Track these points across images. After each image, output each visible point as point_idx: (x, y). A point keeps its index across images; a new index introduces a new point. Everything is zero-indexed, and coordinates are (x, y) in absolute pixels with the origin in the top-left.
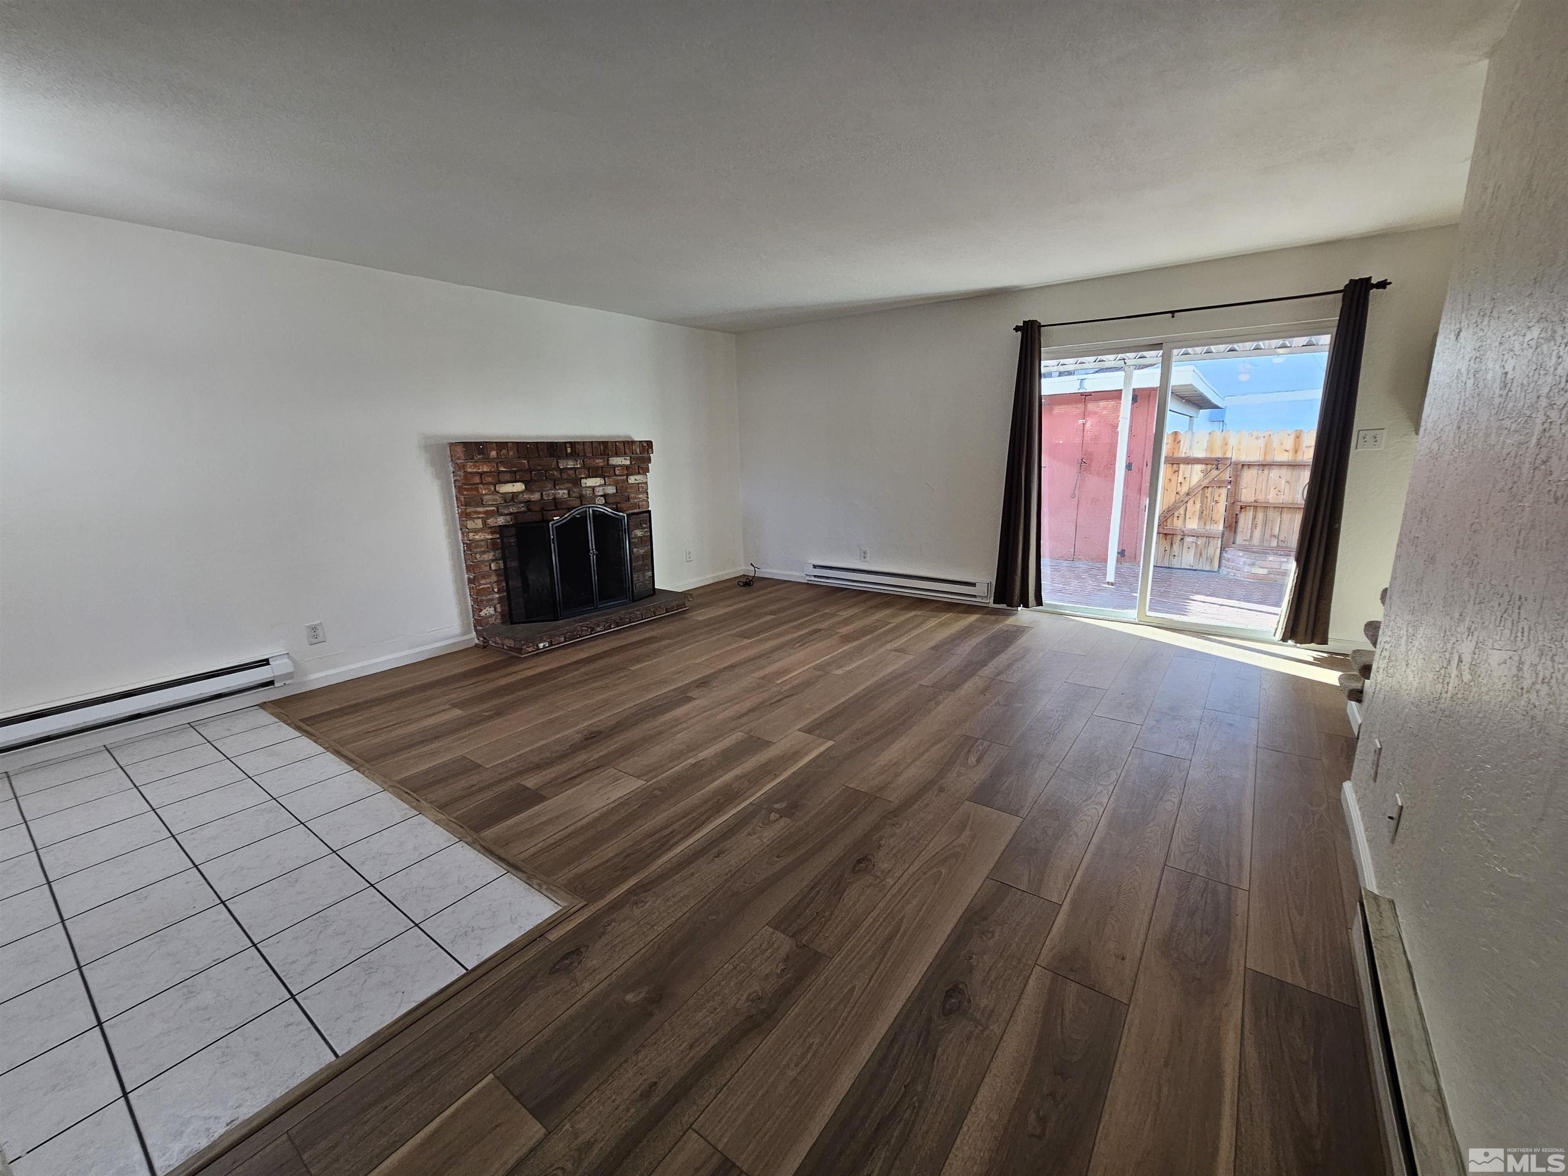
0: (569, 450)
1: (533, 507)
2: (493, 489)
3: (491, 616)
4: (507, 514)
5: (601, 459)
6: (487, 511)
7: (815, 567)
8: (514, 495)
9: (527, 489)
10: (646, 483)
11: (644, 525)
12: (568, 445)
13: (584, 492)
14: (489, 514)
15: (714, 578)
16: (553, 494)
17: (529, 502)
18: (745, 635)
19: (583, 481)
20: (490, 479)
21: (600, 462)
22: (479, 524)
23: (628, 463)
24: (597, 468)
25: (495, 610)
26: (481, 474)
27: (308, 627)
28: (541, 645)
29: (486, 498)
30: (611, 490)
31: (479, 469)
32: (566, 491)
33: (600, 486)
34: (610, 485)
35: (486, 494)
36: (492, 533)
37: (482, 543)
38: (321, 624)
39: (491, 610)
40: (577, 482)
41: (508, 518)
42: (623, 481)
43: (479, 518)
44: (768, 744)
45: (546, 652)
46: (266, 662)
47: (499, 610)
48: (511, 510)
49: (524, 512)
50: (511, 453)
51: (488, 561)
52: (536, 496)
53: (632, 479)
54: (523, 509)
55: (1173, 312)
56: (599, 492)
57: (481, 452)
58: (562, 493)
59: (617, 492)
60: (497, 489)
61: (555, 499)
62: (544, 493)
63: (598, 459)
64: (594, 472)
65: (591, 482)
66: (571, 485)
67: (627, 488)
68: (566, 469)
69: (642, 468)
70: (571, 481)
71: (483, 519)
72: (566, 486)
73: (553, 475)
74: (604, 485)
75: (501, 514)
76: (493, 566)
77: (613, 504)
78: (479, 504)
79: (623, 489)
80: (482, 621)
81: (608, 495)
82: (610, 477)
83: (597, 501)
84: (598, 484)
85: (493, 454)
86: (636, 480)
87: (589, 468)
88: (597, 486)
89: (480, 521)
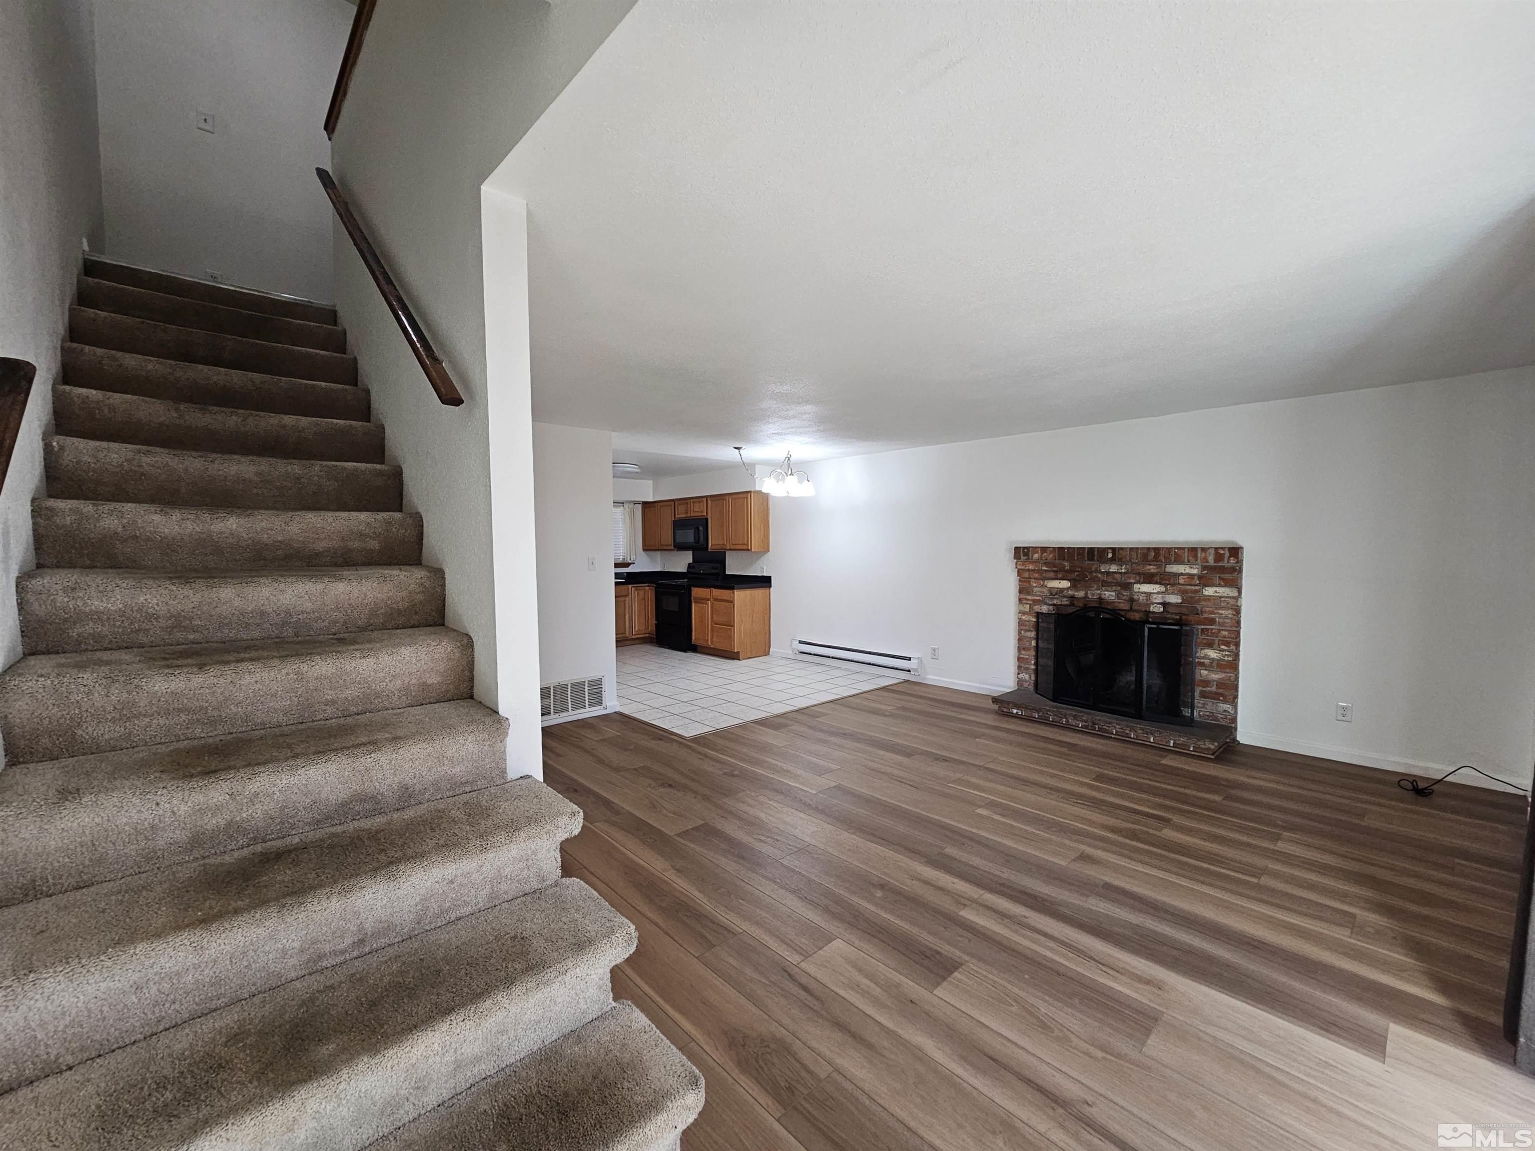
0: (1110, 555)
1: (1076, 603)
2: (1042, 583)
3: (1026, 681)
4: (1050, 605)
5: (1155, 565)
6: (1034, 599)
8: (1060, 590)
9: (1074, 586)
10: (1238, 598)
11: (1223, 647)
12: (1110, 551)
13: (1136, 597)
14: (1035, 602)
16: (1098, 594)
17: (1072, 597)
19: (1135, 586)
20: (1037, 575)
21: (1152, 569)
22: (1027, 608)
23: (1195, 571)
24: (1153, 575)
25: (1030, 678)
26: (1029, 570)
27: (932, 648)
28: (1015, 711)
29: (1036, 589)
30: (1175, 599)
31: (1026, 567)
32: (1114, 594)
33: (1158, 593)
34: (1173, 593)
35: (1035, 587)
36: (1036, 617)
37: (1027, 623)
38: (939, 649)
39: (1027, 677)
40: (1128, 586)
41: (1051, 607)
42: (1196, 591)
43: (1027, 604)
46: (909, 659)
47: (1033, 677)
48: (1055, 602)
49: (1066, 605)
50: (1051, 556)
51: (1030, 638)
52: (1081, 594)
53: (1209, 591)
54: (1066, 603)
56: (1159, 599)
57: (1026, 554)
58: (1109, 595)
59: (1183, 602)
60: (1045, 583)
61: (1100, 599)
62: (1089, 592)
63: (1150, 565)
64: (1149, 579)
65: (1146, 588)
66: (1119, 588)
67: (1199, 600)
68: (1108, 573)
69: (1223, 579)
70: (1118, 584)
71: (1030, 605)
72: (1114, 588)
73: (1097, 577)
74: (1163, 593)
75: (1046, 604)
76: (1033, 643)
77: (1176, 614)
78: (1028, 593)
79: (1191, 602)
80: (1020, 682)
81: (1169, 603)
82: (1172, 585)
83: (1151, 608)
84: (1155, 591)
85: (1036, 556)
86: (1216, 592)
87: (1139, 574)
88: (1154, 593)
89: (1028, 606)
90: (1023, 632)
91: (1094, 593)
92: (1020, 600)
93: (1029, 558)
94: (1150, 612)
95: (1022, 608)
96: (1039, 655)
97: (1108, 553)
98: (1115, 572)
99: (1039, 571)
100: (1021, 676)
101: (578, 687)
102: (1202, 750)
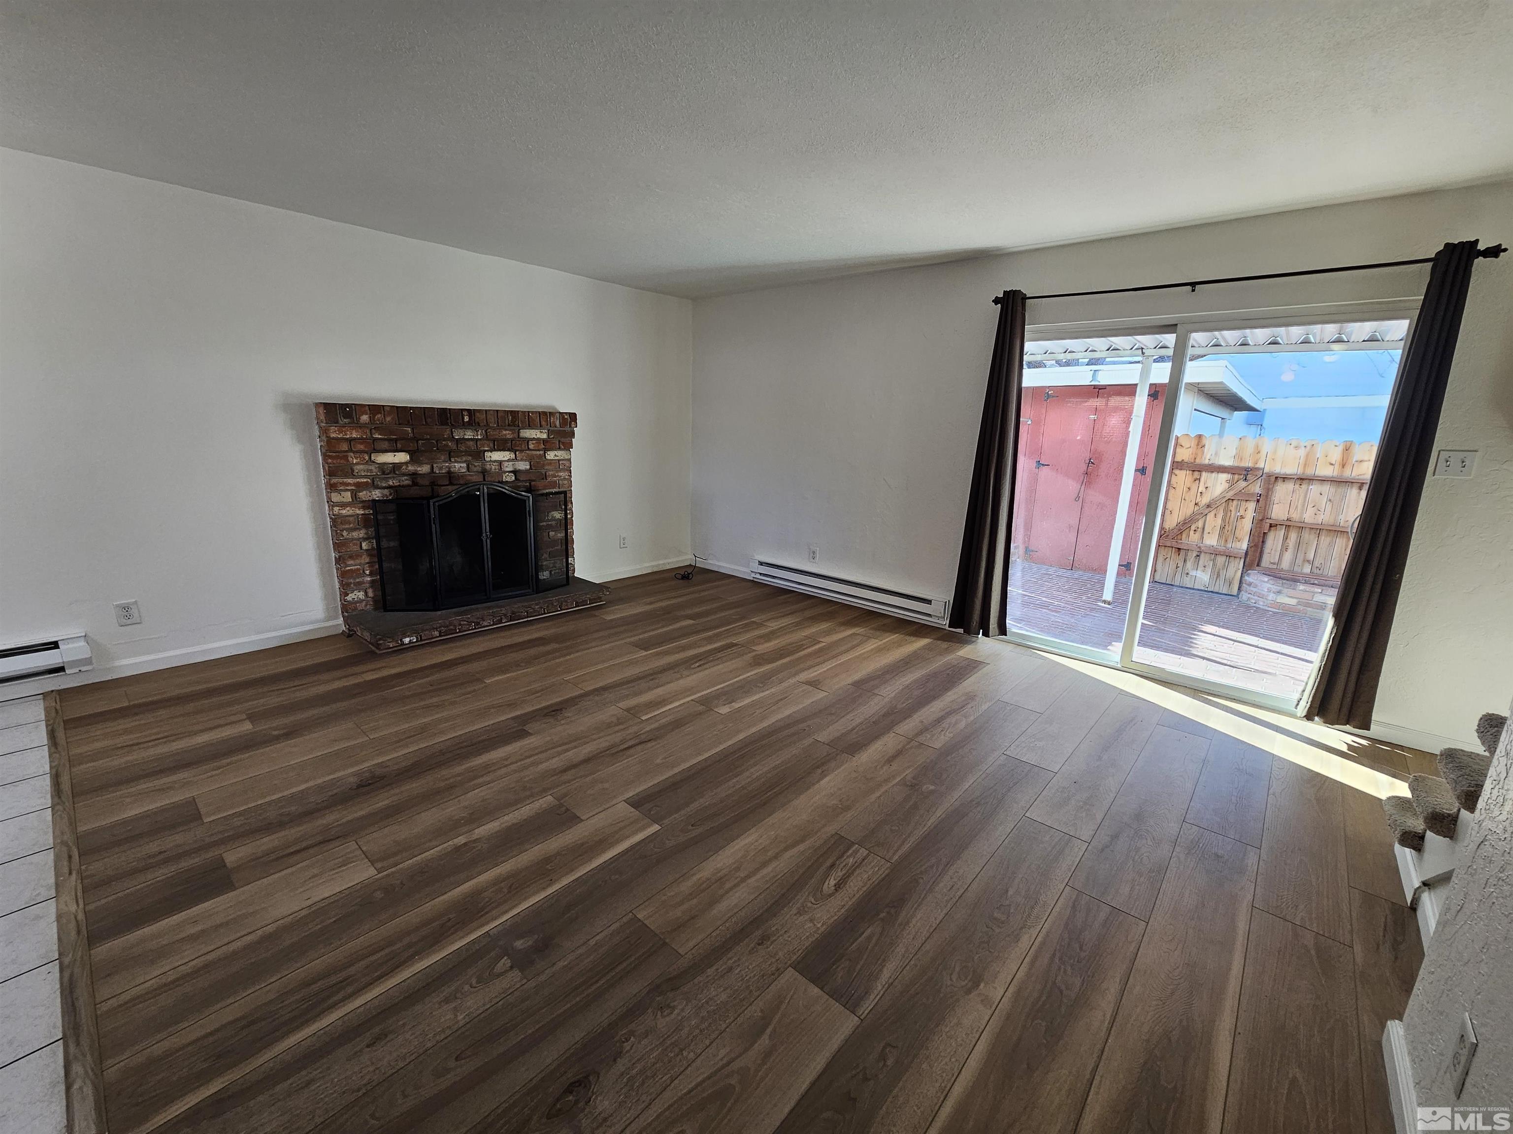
0: (466, 419)
1: (420, 481)
2: (367, 458)
3: (361, 601)
4: (384, 488)
5: (510, 430)
6: (358, 482)
7: (761, 563)
8: (396, 467)
9: (413, 460)
10: (569, 460)
11: (562, 507)
12: (465, 413)
13: (488, 467)
14: (360, 487)
15: (653, 566)
16: (447, 467)
17: (414, 475)
18: (644, 645)
19: (487, 454)
20: (362, 447)
21: (507, 434)
22: (347, 497)
23: (545, 436)
24: (506, 441)
25: (366, 595)
26: (350, 440)
27: (117, 606)
28: (407, 640)
29: (357, 468)
30: (523, 466)
31: (346, 435)
32: (464, 465)
33: (509, 461)
34: (522, 460)
35: (357, 464)
36: (364, 508)
37: (351, 519)
38: (136, 603)
39: (361, 595)
40: (479, 455)
41: (386, 492)
42: (539, 456)
43: (347, 490)
44: (575, 819)
45: (412, 647)
46: (54, 645)
47: (371, 594)
48: (391, 483)
49: (408, 486)
50: (389, 419)
51: (358, 539)
52: (425, 469)
53: (551, 455)
54: (407, 482)
55: (1193, 285)
56: (508, 467)
57: (348, 415)
58: (459, 467)
59: (531, 468)
60: (373, 458)
61: (449, 472)
62: (435, 466)
63: (506, 430)
64: (501, 445)
65: (497, 456)
66: (470, 458)
67: (544, 465)
68: (463, 440)
69: (563, 443)
70: (468, 453)
71: (353, 492)
72: (464, 459)
73: (447, 445)
74: (513, 460)
75: (377, 487)
76: (365, 545)
77: (526, 481)
78: (344, 475)
79: (538, 465)
80: (346, 608)
81: (519, 471)
82: (521, 451)
83: (504, 477)
84: (506, 459)
85: (365, 418)
86: (555, 455)
87: (493, 440)
88: (505, 461)
89: (349, 494)
90: (344, 533)
91: (442, 466)
92: (329, 486)
93: (349, 421)
94: (503, 482)
95: (337, 498)
96: (377, 559)
97: (463, 416)
98: (469, 440)
99: (367, 440)
100: (347, 598)
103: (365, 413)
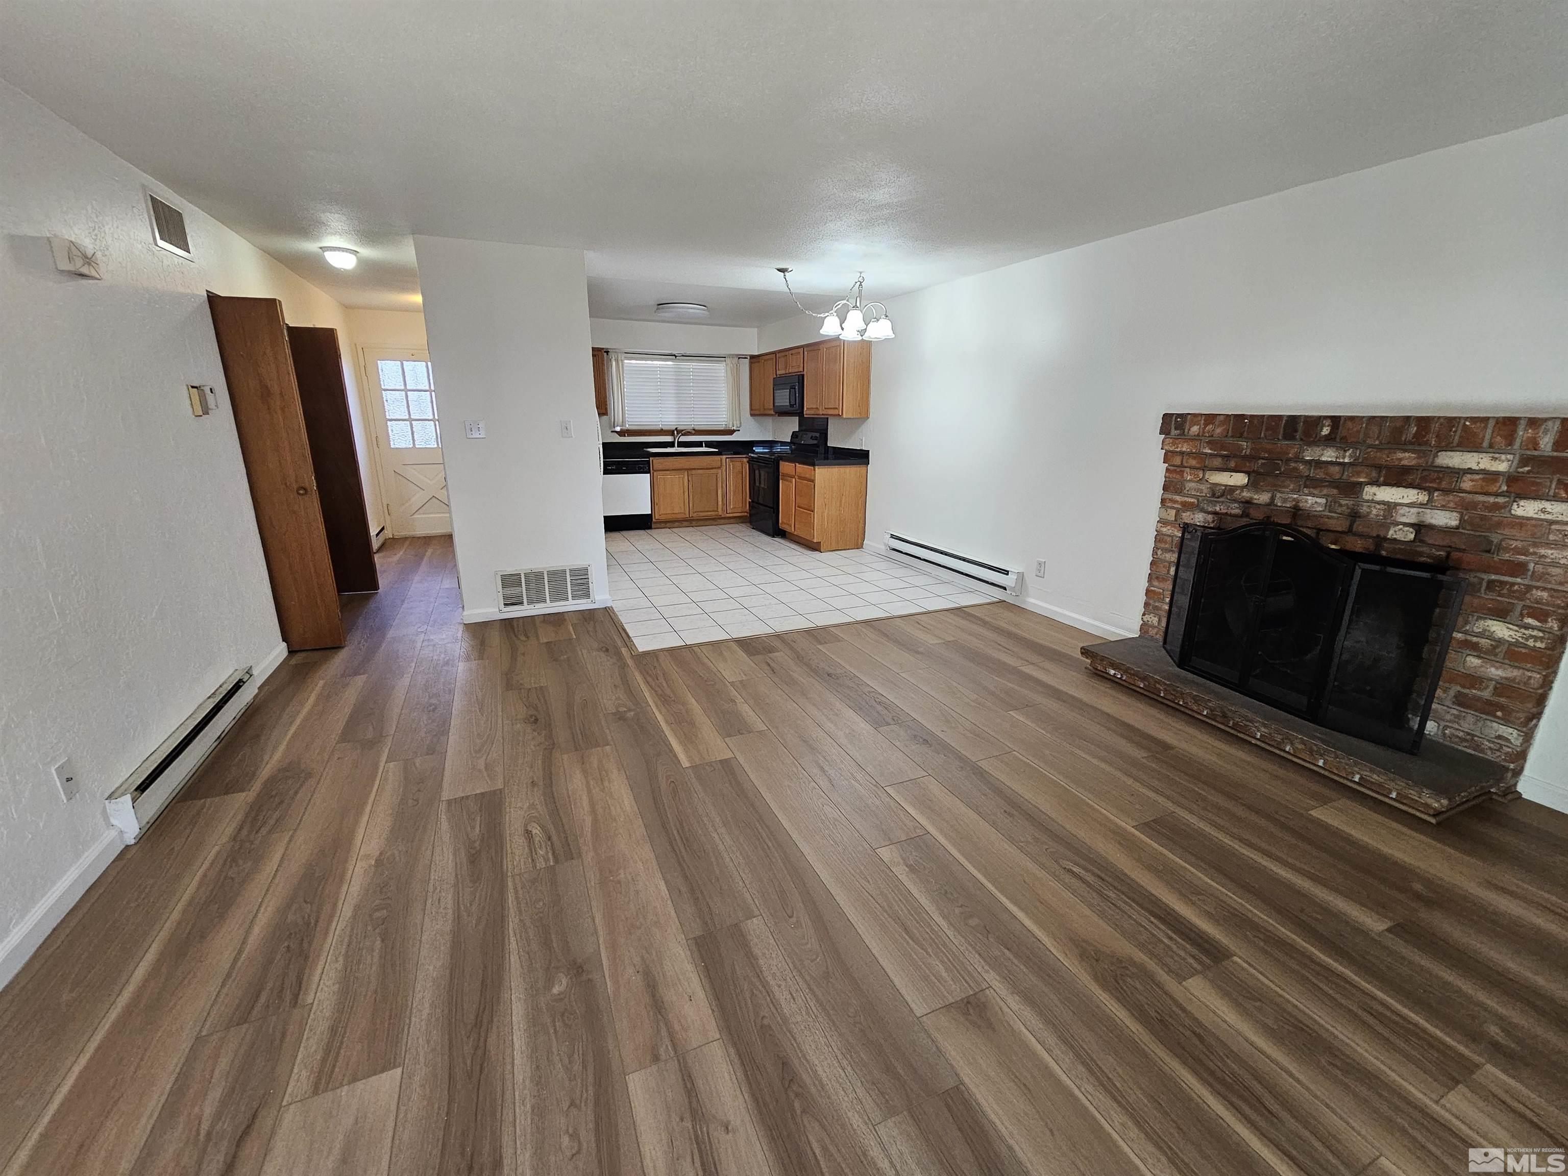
0: (1326, 431)
1: (1253, 512)
2: (1201, 476)
3: (1153, 627)
4: (1209, 513)
5: (1413, 451)
6: (1186, 502)
8: (1231, 489)
9: (1253, 484)
11: (1532, 621)
12: (1327, 422)
13: (1364, 509)
14: (1187, 506)
16: (1294, 499)
17: (1248, 502)
19: (1367, 489)
20: (1193, 462)
21: (1407, 458)
22: (1172, 515)
23: (1504, 467)
24: (1407, 470)
25: (1160, 621)
26: (1182, 453)
28: (1112, 672)
29: (1190, 486)
30: (1444, 518)
31: (1177, 448)
32: (1323, 501)
33: (1411, 505)
34: (1444, 508)
35: (1190, 481)
36: (1182, 530)
37: (1169, 539)
38: (1045, 564)
39: (1155, 620)
40: (1353, 489)
41: (1210, 518)
42: (1496, 507)
43: (1173, 508)
46: (1007, 573)
47: (1164, 624)
48: (1218, 509)
49: (1235, 516)
50: (1218, 431)
51: (1169, 562)
52: (1263, 498)
53: (1527, 509)
54: (1237, 511)
56: (1410, 516)
57: (1179, 426)
58: (1314, 502)
59: (1461, 526)
60: (1207, 477)
61: (1296, 508)
62: (1278, 495)
63: (1402, 451)
64: (1398, 477)
65: (1388, 494)
66: (1335, 491)
67: (1500, 525)
68: (1318, 464)
70: (1334, 484)
71: (1178, 511)
72: (1325, 491)
73: (1296, 469)
74: (1421, 505)
75: (1203, 510)
76: (1172, 571)
77: (1439, 548)
78: (1179, 492)
79: (1482, 524)
80: (1144, 627)
81: (1431, 527)
82: (1446, 492)
83: (1391, 532)
84: (1406, 501)
85: (1195, 429)
86: (1542, 511)
87: (1379, 468)
88: (1403, 505)
89: (1173, 512)
90: (1159, 552)
91: (1286, 498)
92: (1163, 501)
93: (1183, 434)
94: (1385, 539)
95: (1164, 515)
96: (1177, 590)
97: (1323, 426)
98: (1331, 463)
99: (1199, 455)
100: (1146, 618)
101: (557, 576)
102: (1413, 804)
103: (1193, 424)
